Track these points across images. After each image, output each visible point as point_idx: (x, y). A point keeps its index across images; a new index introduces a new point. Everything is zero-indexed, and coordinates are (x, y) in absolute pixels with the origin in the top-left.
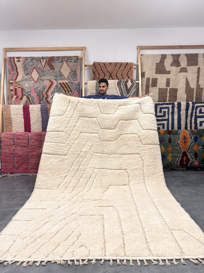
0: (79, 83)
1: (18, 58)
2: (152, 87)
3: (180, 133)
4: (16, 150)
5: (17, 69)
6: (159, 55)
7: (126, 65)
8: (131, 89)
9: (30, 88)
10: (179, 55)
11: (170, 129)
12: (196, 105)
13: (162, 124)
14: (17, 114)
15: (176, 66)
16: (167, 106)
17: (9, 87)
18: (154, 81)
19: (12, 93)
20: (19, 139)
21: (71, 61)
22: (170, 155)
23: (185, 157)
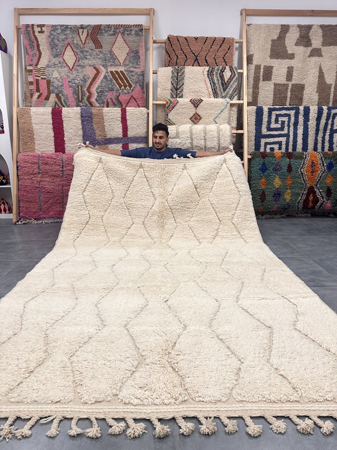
0: (143, 71)
1: (41, 26)
2: (264, 80)
3: (306, 156)
4: (42, 181)
5: (38, 46)
6: (277, 26)
7: (223, 42)
8: (230, 82)
9: (61, 80)
10: (309, 27)
11: (290, 150)
12: (333, 111)
13: (278, 142)
14: (43, 123)
15: (304, 46)
16: (288, 112)
17: (26, 78)
18: (268, 71)
19: (33, 87)
20: (47, 164)
21: (131, 34)
22: (289, 191)
23: (311, 195)
